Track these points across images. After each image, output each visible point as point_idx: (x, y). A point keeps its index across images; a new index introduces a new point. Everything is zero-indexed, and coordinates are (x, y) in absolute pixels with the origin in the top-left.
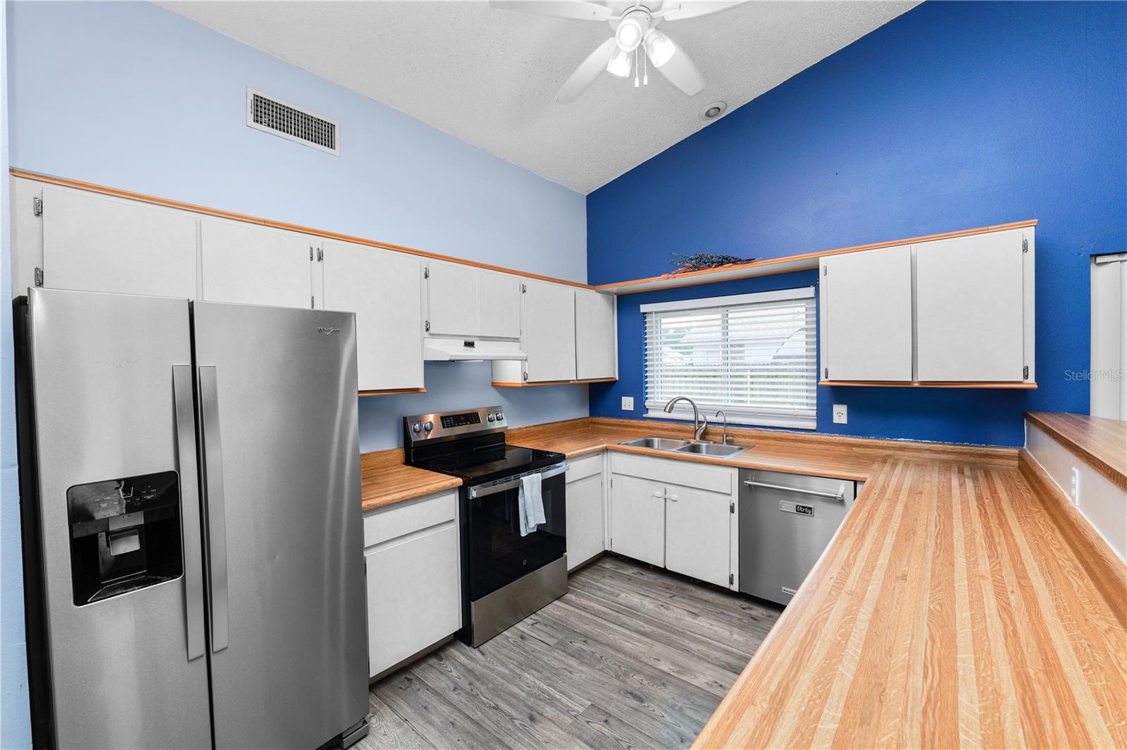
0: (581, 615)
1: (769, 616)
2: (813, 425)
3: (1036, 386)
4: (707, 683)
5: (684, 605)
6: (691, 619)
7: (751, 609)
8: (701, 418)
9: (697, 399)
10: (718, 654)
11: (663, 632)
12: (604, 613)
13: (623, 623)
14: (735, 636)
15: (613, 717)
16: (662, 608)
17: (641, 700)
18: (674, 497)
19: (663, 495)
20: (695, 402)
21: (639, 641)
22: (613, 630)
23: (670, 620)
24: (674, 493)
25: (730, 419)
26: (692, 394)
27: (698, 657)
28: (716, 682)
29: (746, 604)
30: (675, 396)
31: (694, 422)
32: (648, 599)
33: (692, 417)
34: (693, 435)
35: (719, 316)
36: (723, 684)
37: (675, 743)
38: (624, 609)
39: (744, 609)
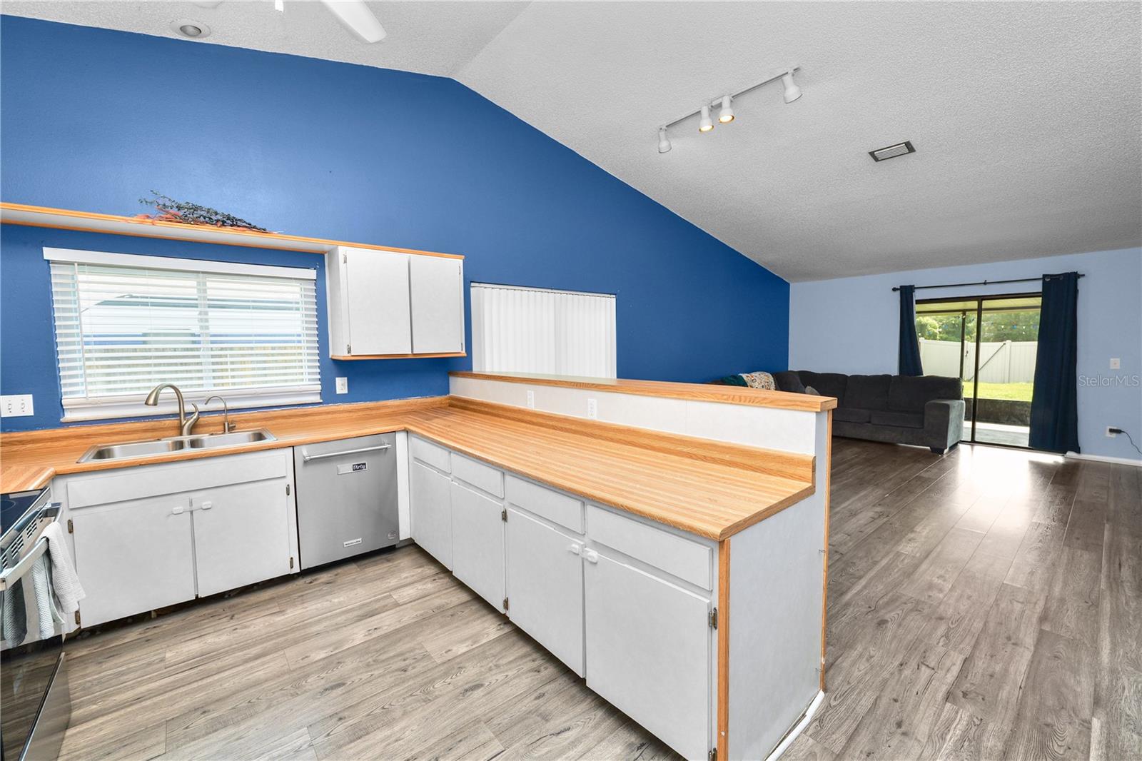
0: (147, 707)
1: (336, 575)
2: (317, 399)
3: (465, 355)
4: (366, 635)
5: (257, 614)
6: (283, 617)
7: (316, 580)
8: (189, 408)
9: (182, 386)
10: (343, 617)
11: (274, 641)
12: (174, 682)
13: (219, 669)
14: (336, 600)
15: (340, 712)
16: (238, 631)
17: (344, 684)
18: (206, 504)
19: (188, 508)
20: (181, 390)
21: (263, 664)
22: (222, 679)
23: (263, 631)
24: (204, 500)
25: (230, 405)
26: (178, 379)
27: (333, 630)
28: (370, 630)
29: (308, 579)
30: (157, 384)
31: (179, 415)
32: (207, 637)
33: (176, 409)
34: (177, 432)
35: (194, 283)
36: (375, 627)
37: (403, 676)
38: (196, 662)
39: (310, 583)
